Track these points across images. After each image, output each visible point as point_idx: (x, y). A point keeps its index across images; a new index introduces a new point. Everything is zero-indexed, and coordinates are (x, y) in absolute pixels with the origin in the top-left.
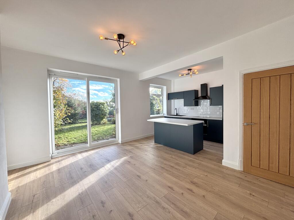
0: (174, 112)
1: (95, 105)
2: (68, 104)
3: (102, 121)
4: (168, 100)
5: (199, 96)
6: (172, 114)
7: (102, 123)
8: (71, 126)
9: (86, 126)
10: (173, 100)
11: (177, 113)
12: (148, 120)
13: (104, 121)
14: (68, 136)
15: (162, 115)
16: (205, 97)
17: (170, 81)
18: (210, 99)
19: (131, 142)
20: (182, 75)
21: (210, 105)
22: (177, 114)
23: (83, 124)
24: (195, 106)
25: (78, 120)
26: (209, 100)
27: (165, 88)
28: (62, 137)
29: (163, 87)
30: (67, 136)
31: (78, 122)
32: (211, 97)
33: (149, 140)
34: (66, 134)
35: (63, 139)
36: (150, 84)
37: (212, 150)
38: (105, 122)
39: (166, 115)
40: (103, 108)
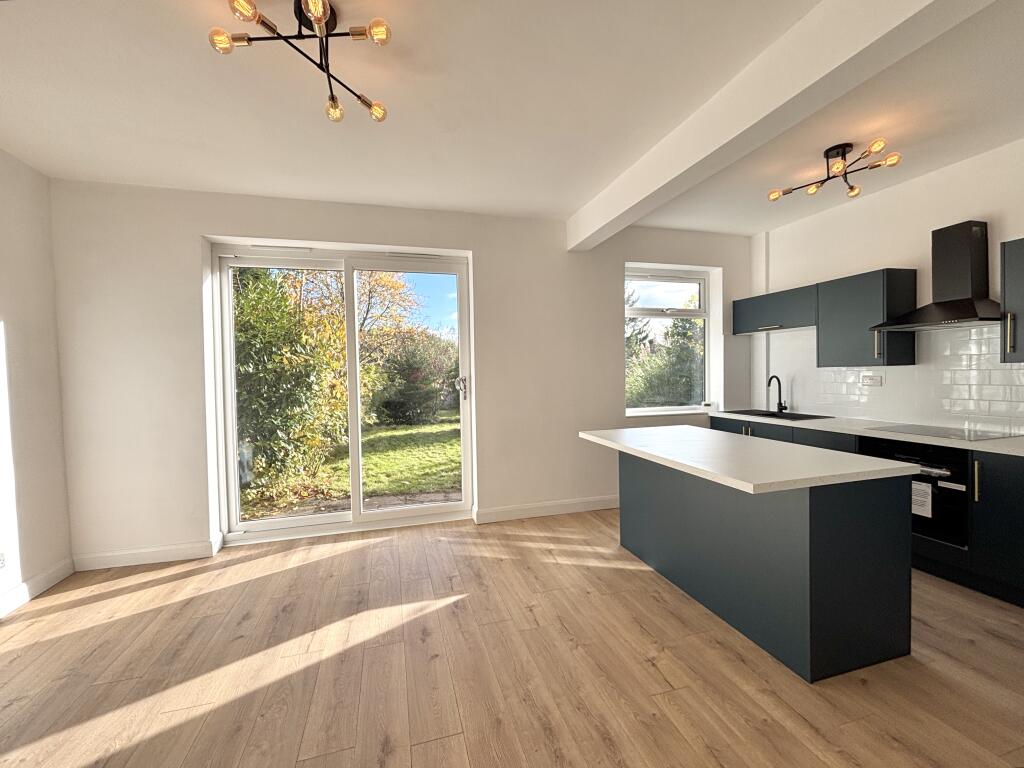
0: (764, 398)
4: (734, 334)
5: (918, 307)
6: (757, 407)
8: (409, 432)
9: (457, 434)
10: (760, 337)
11: (780, 404)
12: (582, 435)
15: (700, 409)
16: (963, 308)
17: (749, 238)
18: (1002, 318)
19: (521, 522)
20: (785, 193)
21: (1004, 360)
22: (781, 407)
23: (447, 427)
24: (890, 363)
25: (434, 414)
26: (997, 327)
27: (716, 275)
29: (707, 273)
31: (435, 419)
32: (1011, 305)
33: (604, 528)
34: (375, 458)
36: (629, 265)
37: (993, 678)
39: (722, 409)
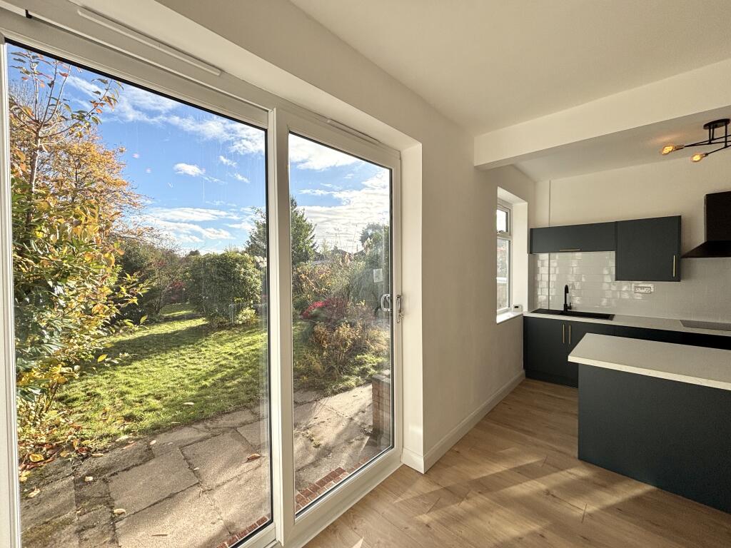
1: (219, 265)
2: (127, 259)
3: (240, 316)
4: (531, 253)
7: (241, 322)
13: (245, 315)
14: (128, 384)
17: (535, 183)
22: (566, 307)
25: (157, 312)
27: (519, 208)
28: (102, 394)
30: (125, 388)
34: (120, 375)
35: (106, 403)
38: (249, 317)
39: (526, 309)
40: (245, 274)
